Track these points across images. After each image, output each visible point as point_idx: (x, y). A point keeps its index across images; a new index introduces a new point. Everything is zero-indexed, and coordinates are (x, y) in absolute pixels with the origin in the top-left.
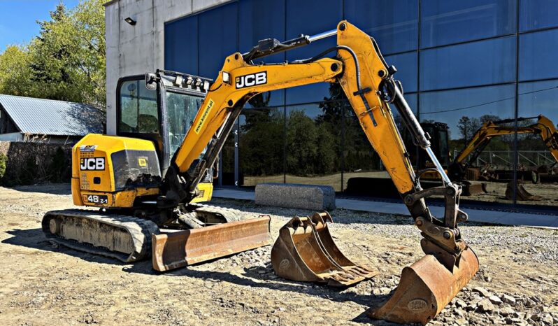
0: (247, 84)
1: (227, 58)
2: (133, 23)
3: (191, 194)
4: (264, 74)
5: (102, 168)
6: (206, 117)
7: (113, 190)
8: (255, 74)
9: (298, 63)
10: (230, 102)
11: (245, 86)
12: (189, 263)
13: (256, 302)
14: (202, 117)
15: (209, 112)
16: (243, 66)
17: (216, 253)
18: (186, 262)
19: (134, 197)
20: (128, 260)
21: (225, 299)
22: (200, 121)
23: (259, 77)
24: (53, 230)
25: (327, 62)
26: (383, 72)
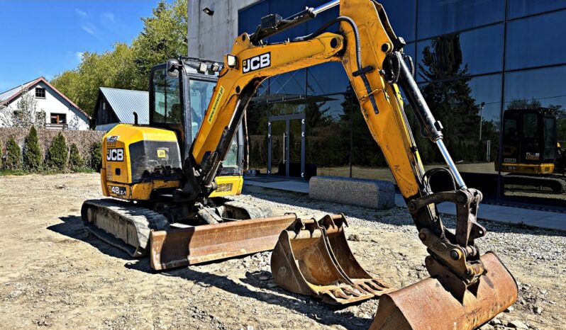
0: (253, 68)
2: (211, 13)
3: (207, 188)
4: (268, 55)
5: (122, 159)
7: (130, 182)
8: (259, 56)
9: (299, 41)
10: (238, 89)
11: (250, 70)
12: (191, 263)
13: (228, 317)
14: (213, 106)
15: (220, 100)
16: (250, 47)
17: (226, 253)
18: (188, 262)
19: (151, 190)
20: (134, 255)
21: (200, 308)
22: (212, 109)
23: (264, 59)
24: (90, 219)
25: (328, 37)
26: (387, 46)
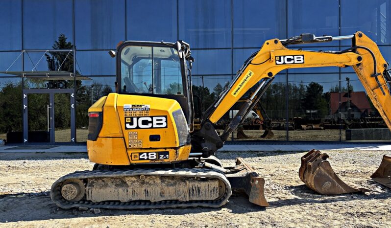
0: (286, 62)
1: (266, 42)
4: (302, 57)
5: (163, 126)
6: (245, 84)
7: (178, 145)
8: (293, 56)
10: (270, 74)
11: (284, 63)
14: (240, 84)
15: (248, 80)
16: (282, 49)
20: (222, 205)
22: (238, 86)
23: (297, 58)
24: (70, 195)
